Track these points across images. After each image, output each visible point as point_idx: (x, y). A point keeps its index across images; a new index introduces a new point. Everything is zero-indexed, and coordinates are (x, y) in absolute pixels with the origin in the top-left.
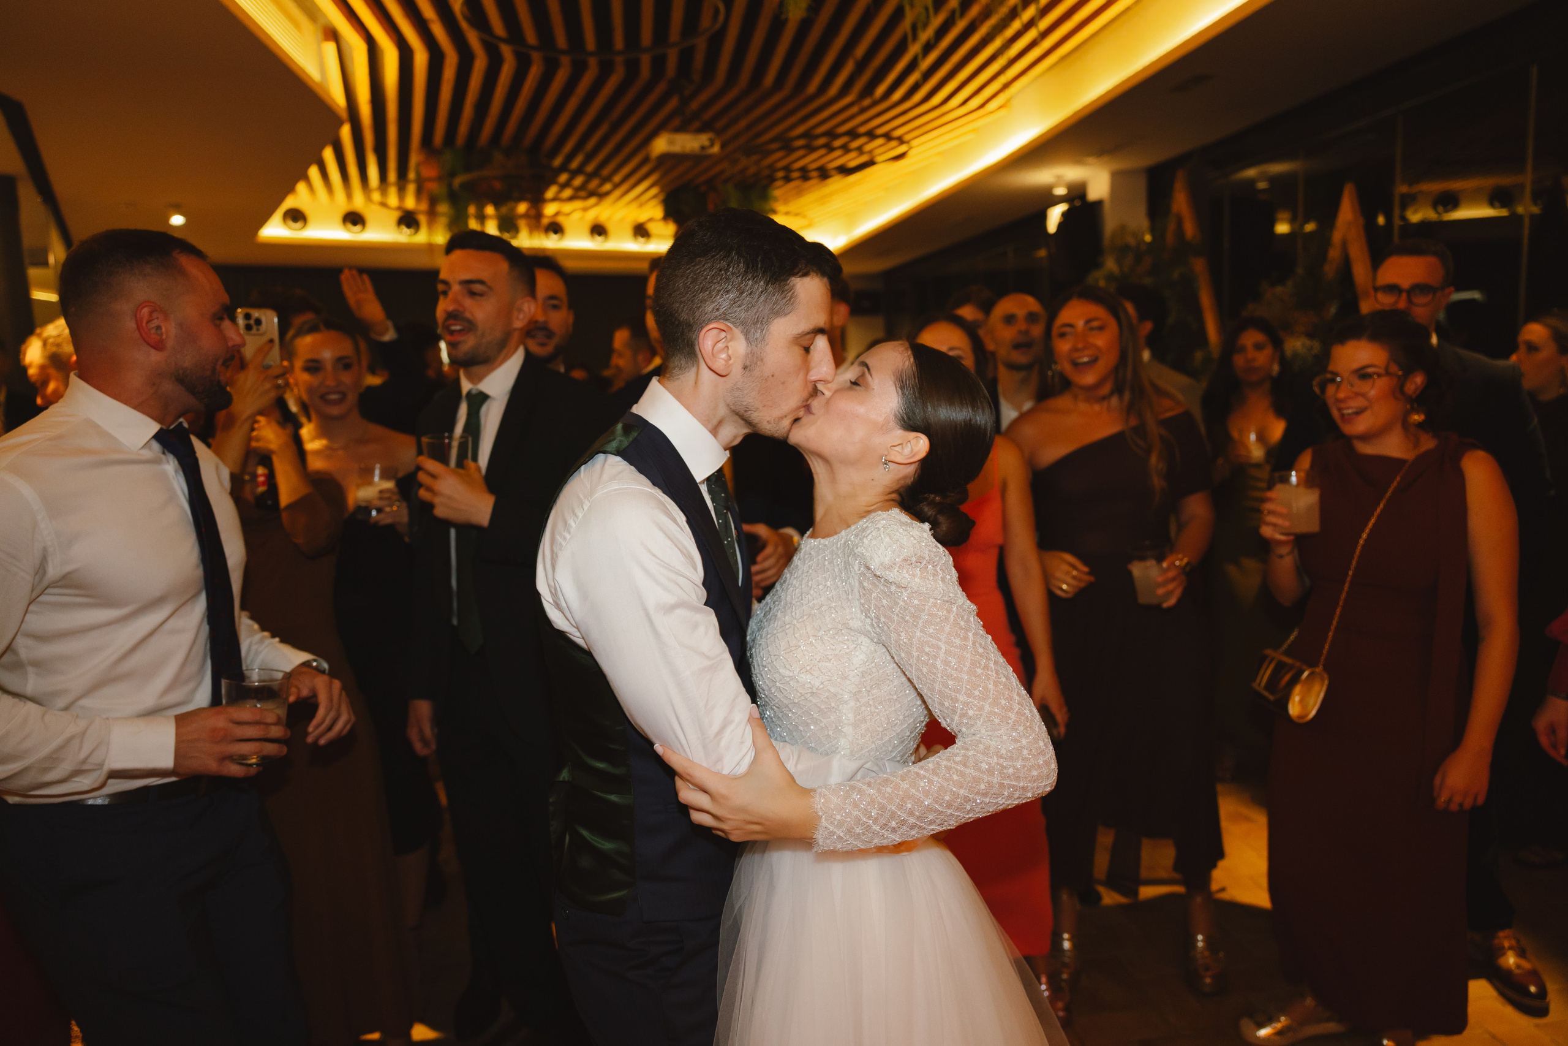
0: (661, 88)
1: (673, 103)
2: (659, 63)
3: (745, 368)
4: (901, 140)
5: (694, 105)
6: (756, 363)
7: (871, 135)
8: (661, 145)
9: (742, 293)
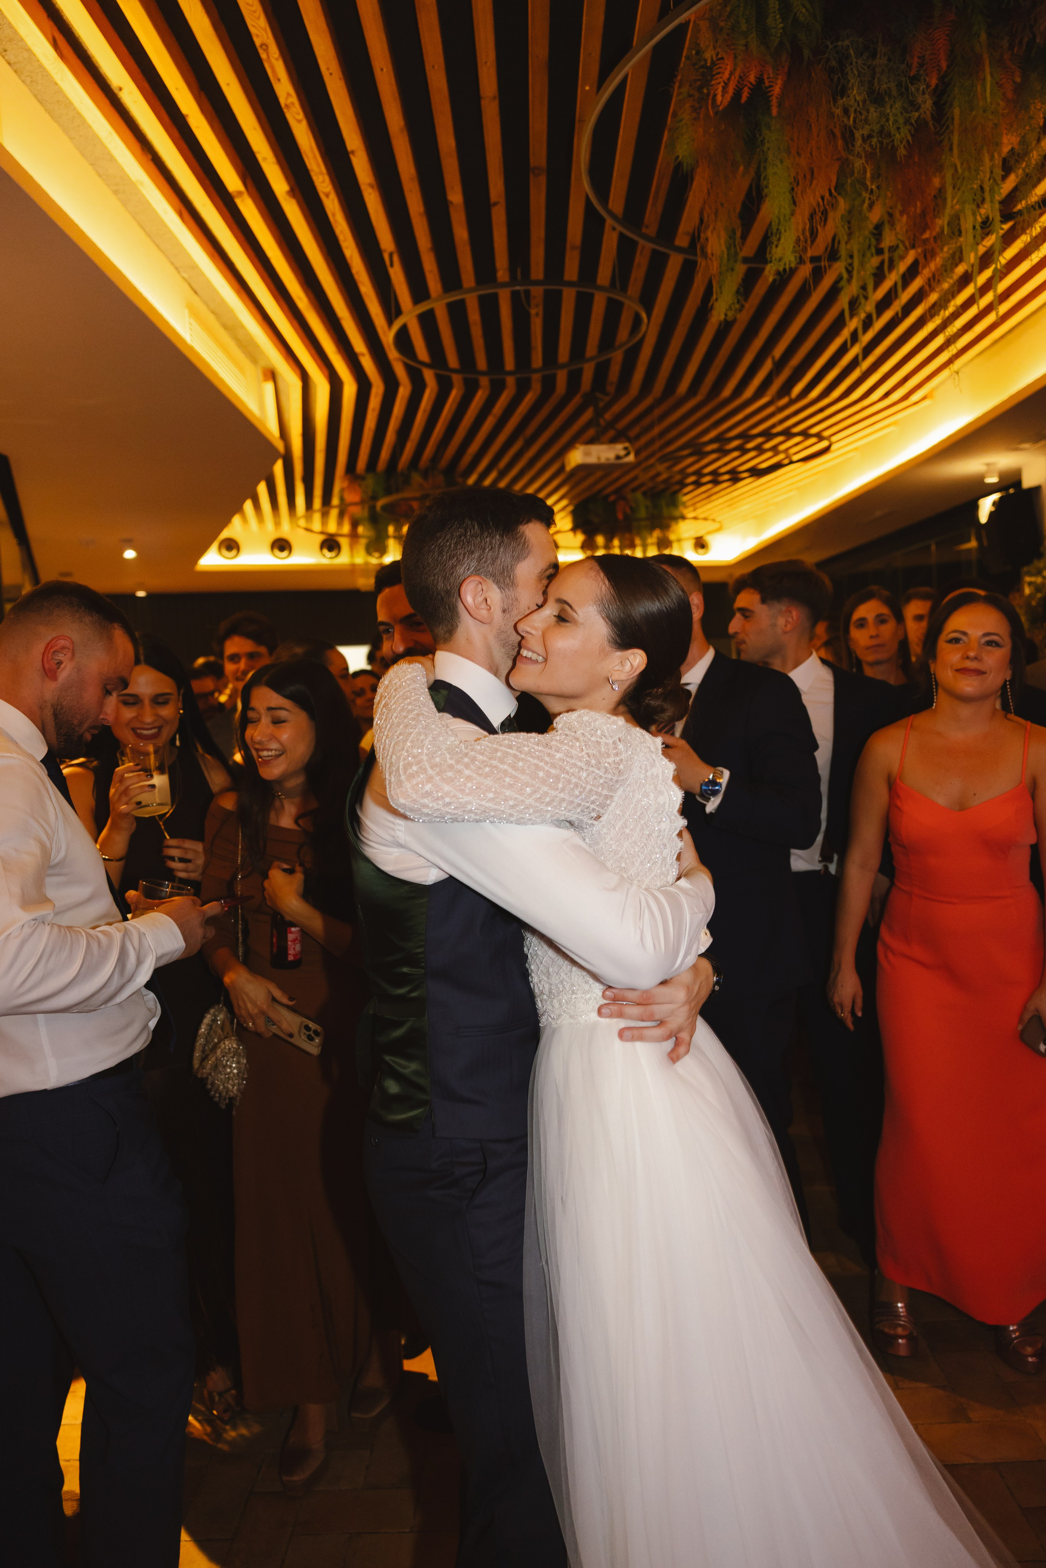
0: (577, 400)
1: (588, 414)
2: (574, 379)
4: (819, 437)
5: (608, 416)
7: (788, 434)
8: (577, 457)
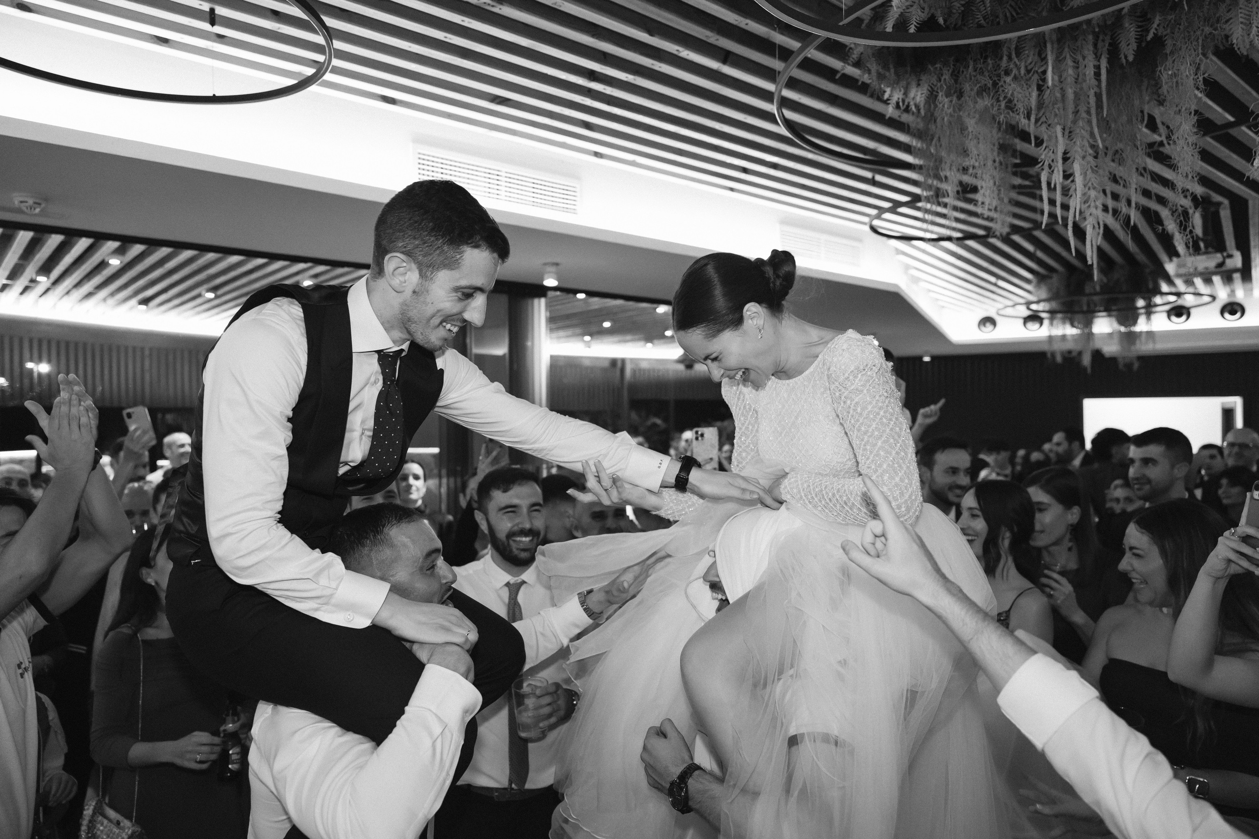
3: (414, 292)
6: (423, 292)
9: (425, 243)
